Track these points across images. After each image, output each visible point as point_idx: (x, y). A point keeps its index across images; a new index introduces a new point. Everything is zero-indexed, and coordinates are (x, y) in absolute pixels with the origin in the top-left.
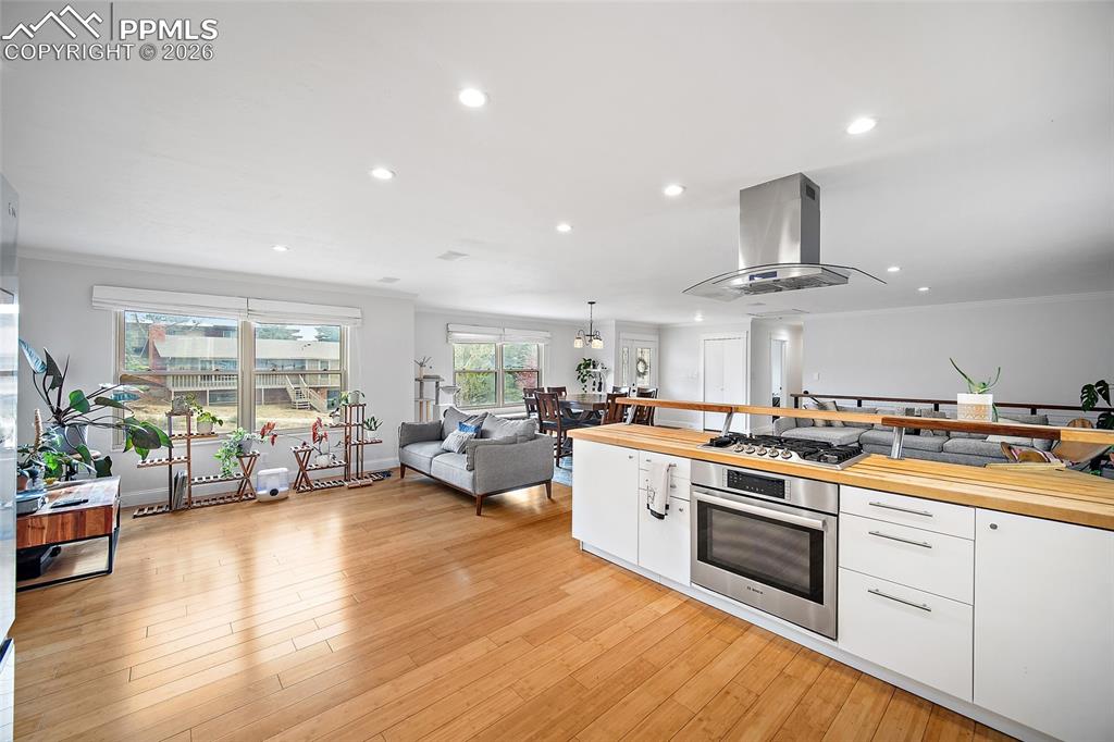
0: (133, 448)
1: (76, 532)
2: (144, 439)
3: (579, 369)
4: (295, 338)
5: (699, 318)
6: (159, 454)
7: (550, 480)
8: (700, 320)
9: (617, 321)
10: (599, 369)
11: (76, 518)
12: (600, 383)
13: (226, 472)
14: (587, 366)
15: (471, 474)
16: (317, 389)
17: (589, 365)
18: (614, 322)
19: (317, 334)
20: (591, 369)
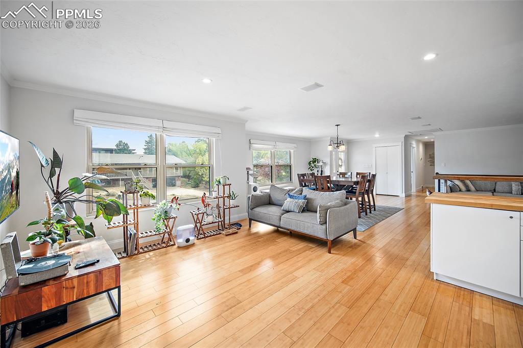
0: (102, 215)
1: (96, 288)
2: (110, 210)
3: (310, 163)
4: (133, 153)
5: (377, 135)
6: (118, 219)
7: (356, 228)
8: (378, 136)
9: (331, 138)
10: (321, 164)
11: (96, 277)
12: (322, 171)
13: (158, 229)
14: (314, 162)
15: (324, 227)
16: (147, 178)
17: (315, 162)
18: (329, 138)
19: (144, 151)
20: (316, 163)
